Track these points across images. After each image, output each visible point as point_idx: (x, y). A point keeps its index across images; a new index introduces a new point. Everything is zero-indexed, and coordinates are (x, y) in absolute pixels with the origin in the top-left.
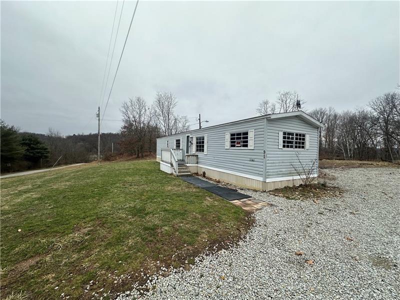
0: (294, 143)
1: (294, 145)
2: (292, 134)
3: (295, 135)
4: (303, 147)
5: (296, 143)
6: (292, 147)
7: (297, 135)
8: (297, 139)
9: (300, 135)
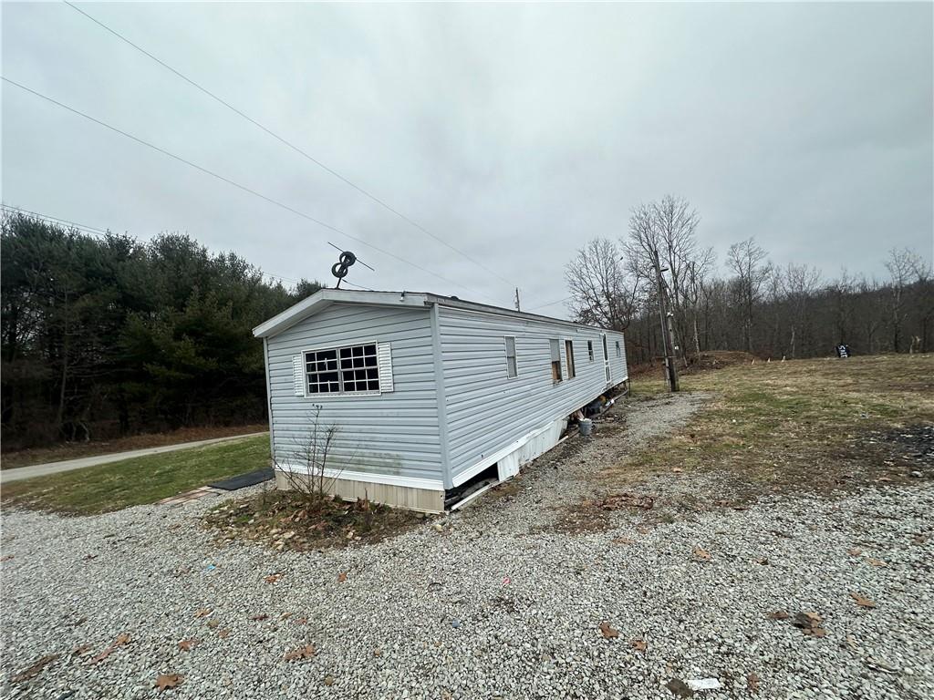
0: (341, 376)
1: (341, 382)
2: (331, 354)
3: (338, 354)
4: (375, 386)
5: (348, 376)
6: (335, 388)
7: (345, 352)
8: (346, 364)
9: (358, 351)
